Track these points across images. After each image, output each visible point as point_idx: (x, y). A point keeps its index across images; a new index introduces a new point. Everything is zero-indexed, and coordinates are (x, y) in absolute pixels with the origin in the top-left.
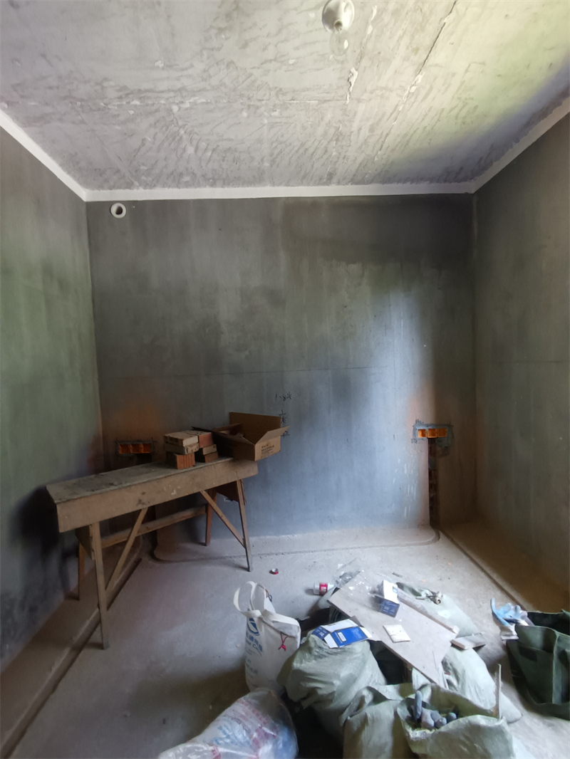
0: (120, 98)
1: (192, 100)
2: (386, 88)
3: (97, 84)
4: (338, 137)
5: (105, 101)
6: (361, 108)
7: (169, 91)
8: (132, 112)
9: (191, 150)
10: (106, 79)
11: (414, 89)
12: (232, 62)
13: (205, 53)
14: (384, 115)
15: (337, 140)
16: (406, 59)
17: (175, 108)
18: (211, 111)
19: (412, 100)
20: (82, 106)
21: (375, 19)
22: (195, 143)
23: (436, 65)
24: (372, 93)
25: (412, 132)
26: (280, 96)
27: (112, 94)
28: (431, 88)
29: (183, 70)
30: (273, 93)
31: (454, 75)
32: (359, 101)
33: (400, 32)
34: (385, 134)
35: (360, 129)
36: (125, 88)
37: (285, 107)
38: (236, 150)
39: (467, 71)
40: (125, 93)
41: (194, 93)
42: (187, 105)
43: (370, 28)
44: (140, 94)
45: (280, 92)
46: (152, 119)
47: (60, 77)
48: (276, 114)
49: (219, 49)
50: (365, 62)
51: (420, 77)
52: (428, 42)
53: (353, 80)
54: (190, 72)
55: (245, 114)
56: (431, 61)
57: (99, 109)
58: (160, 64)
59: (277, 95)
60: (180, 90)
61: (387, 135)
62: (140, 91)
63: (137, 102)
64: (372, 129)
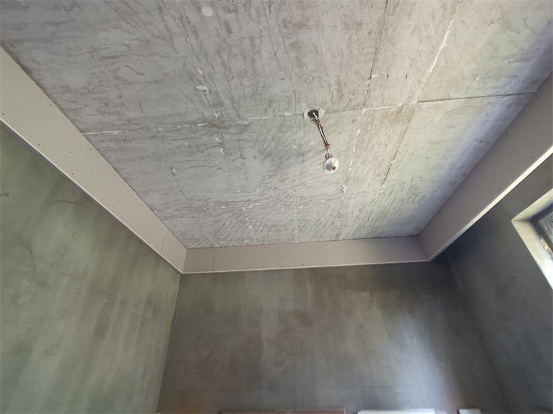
0: (216, 206)
1: (254, 204)
2: (365, 192)
3: (205, 201)
4: (340, 216)
5: (207, 208)
6: (352, 202)
7: (242, 201)
8: (220, 212)
9: (251, 227)
10: (210, 199)
11: (382, 191)
12: (276, 188)
13: (262, 185)
14: (366, 204)
15: (339, 217)
16: (374, 179)
17: (244, 209)
18: (264, 208)
19: (382, 196)
20: (195, 210)
21: (352, 165)
22: (253, 223)
23: (392, 180)
24: (356, 194)
25: (386, 210)
26: (303, 200)
27: (211, 204)
28: (393, 190)
29: (250, 192)
30: (299, 198)
31: (405, 183)
32: (350, 199)
33: (368, 169)
34: (369, 212)
35: (353, 212)
36: (219, 201)
37: (306, 204)
38: (277, 226)
39: (412, 181)
40: (219, 203)
41: (255, 201)
42: (251, 207)
43: (350, 169)
44: (226, 203)
45: (302, 198)
46: (231, 214)
47: (187, 199)
48: (301, 207)
49: (270, 183)
50: (349, 182)
51: (384, 186)
52: (385, 171)
53: (344, 190)
54: (254, 193)
55: (283, 209)
56: (388, 179)
57: (204, 211)
58: (239, 191)
59: (301, 199)
60: (248, 201)
61: (371, 213)
63: (224, 207)
64: (360, 211)
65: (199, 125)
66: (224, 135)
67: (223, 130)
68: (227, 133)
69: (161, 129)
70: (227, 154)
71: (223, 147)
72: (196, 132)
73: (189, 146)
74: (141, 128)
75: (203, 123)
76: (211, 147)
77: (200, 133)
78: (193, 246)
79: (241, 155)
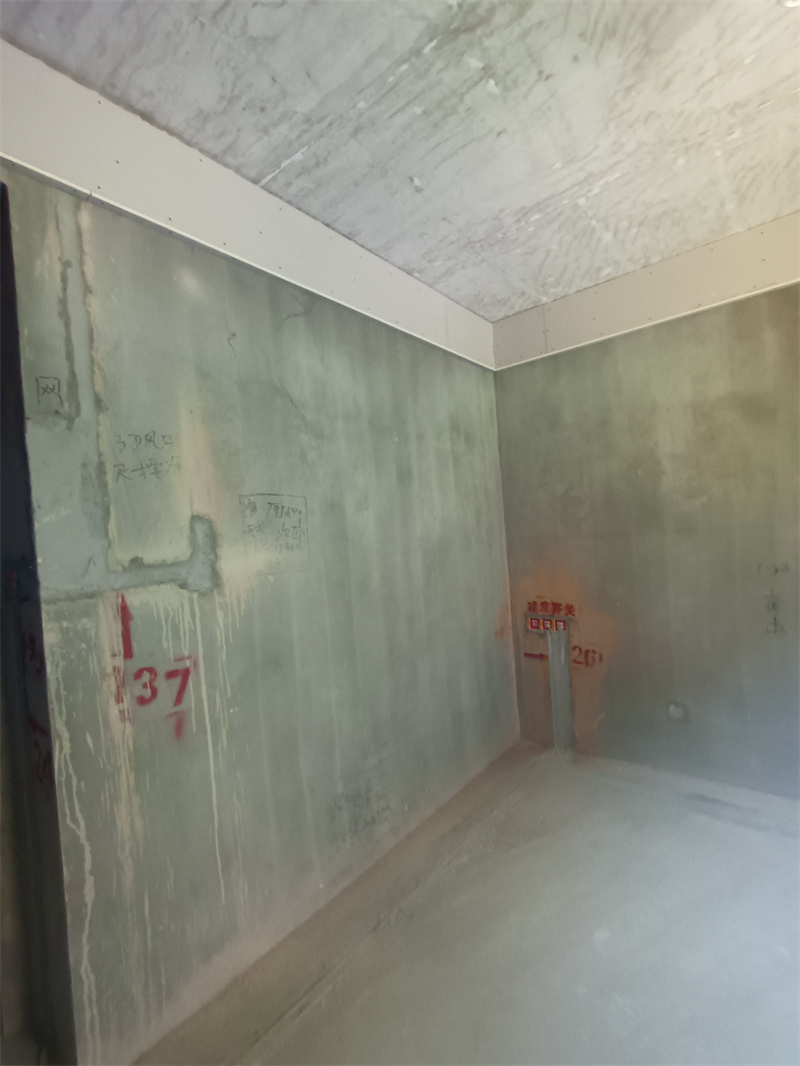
0: (518, 221)
1: (602, 182)
3: (494, 219)
5: (504, 231)
7: (572, 186)
8: (531, 229)
9: (608, 237)
10: (502, 211)
12: (651, 113)
13: (611, 124)
17: (582, 201)
18: (631, 181)
20: (481, 246)
22: (612, 226)
26: (738, 112)
27: (509, 221)
29: (586, 157)
30: (724, 114)
36: (523, 208)
37: (749, 119)
38: (674, 210)
40: (524, 213)
41: (603, 174)
42: (596, 190)
44: (539, 206)
45: (736, 106)
46: (555, 226)
47: (460, 230)
49: (630, 110)
54: (595, 154)
57: (498, 241)
58: (558, 165)
59: (731, 113)
62: (538, 204)
63: (536, 217)
65: (427, 50)
66: (487, 43)
67: (479, 32)
68: (491, 34)
69: (362, 105)
70: (506, 89)
71: (492, 76)
72: (427, 71)
73: (424, 113)
74: (330, 125)
75: (431, 40)
76: (469, 90)
77: (434, 70)
78: (501, 315)
79: (541, 73)
